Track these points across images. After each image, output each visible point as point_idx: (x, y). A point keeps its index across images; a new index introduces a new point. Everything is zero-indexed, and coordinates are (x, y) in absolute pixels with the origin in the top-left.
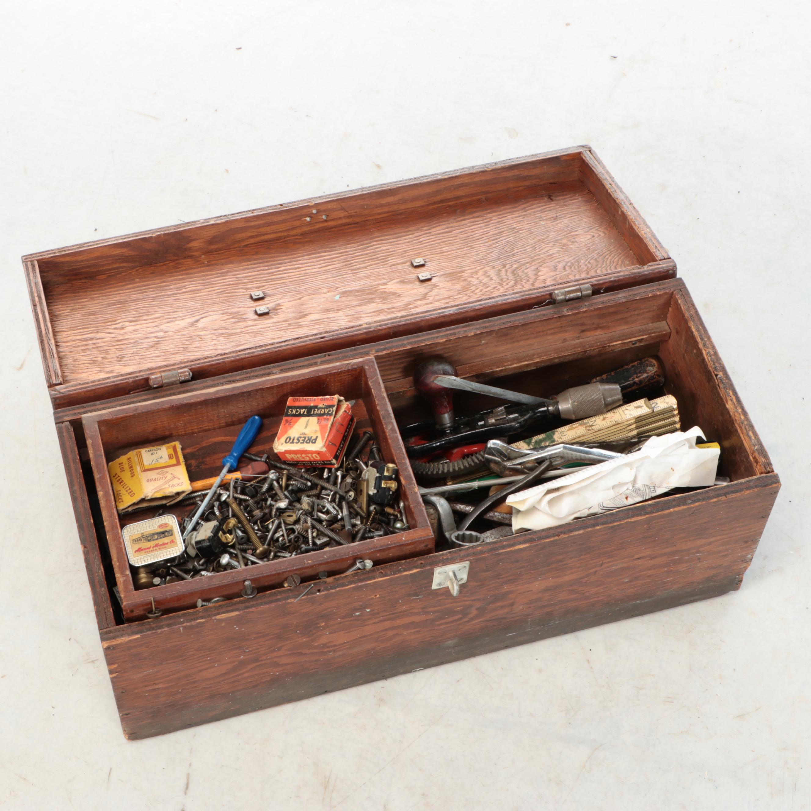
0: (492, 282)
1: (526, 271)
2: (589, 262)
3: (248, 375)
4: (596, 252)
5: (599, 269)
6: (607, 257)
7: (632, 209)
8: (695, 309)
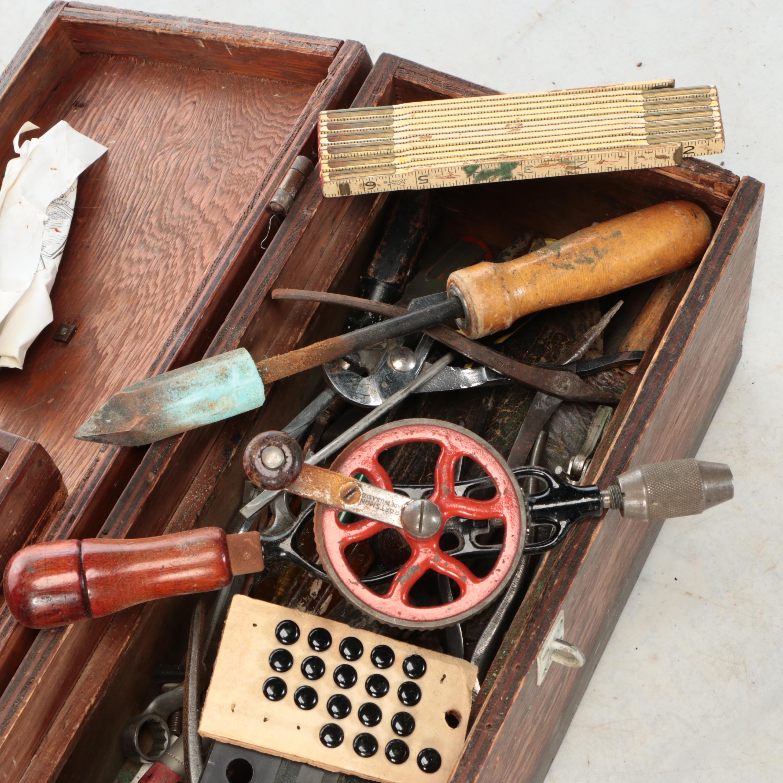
0: (154, 263)
1: (175, 213)
2: (233, 136)
3: (38, 658)
4: (223, 117)
5: (255, 132)
6: (244, 111)
7: (216, 27)
8: (442, 74)
